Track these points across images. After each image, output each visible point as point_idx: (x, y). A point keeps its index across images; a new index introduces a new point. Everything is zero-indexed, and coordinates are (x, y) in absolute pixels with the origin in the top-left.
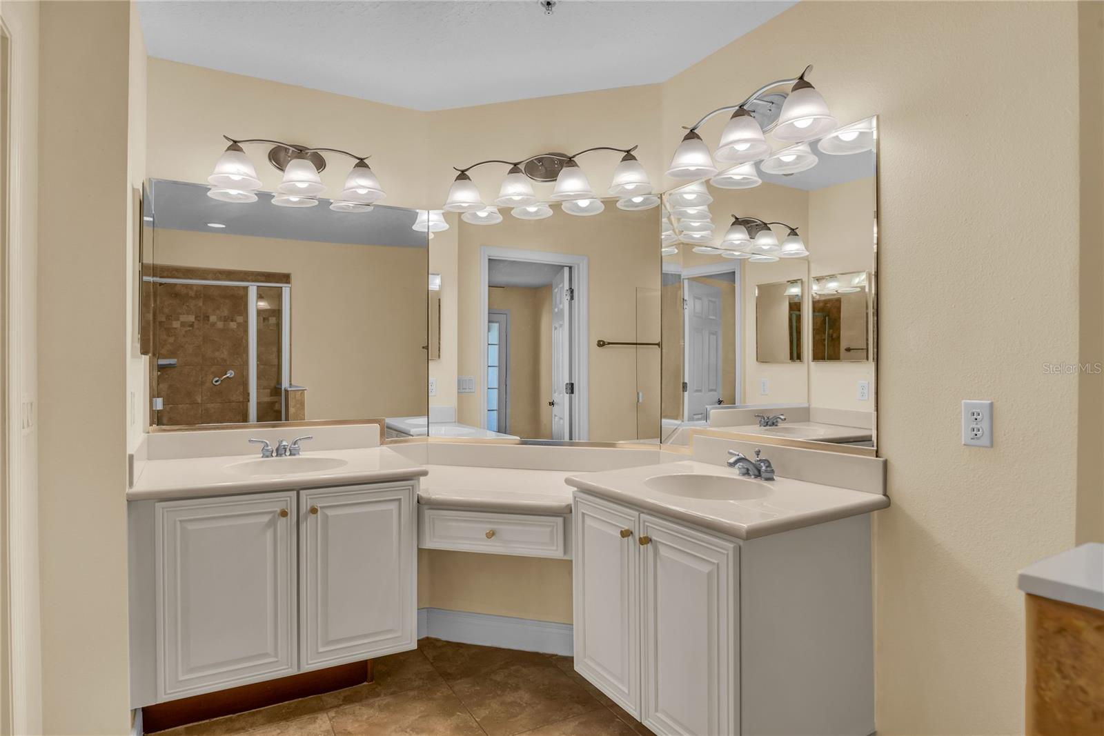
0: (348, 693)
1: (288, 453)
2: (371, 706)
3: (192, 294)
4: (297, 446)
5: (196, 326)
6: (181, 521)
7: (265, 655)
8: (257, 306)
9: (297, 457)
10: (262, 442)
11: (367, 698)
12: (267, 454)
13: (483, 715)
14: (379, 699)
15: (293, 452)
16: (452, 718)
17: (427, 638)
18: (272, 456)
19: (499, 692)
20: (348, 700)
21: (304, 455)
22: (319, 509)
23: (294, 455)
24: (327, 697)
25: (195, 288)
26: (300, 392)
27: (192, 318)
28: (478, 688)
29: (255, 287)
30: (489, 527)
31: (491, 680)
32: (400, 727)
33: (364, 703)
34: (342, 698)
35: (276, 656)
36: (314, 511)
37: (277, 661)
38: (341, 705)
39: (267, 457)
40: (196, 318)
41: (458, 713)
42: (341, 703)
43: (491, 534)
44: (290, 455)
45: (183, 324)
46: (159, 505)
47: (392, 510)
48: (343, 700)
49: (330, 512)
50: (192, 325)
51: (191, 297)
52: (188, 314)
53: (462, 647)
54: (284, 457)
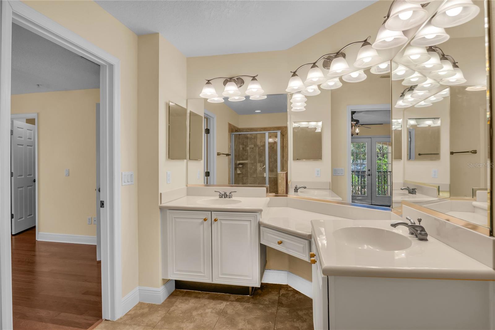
0: (240, 297)
1: (228, 197)
2: (243, 306)
3: (253, 137)
4: (231, 194)
5: (254, 149)
6: (175, 218)
7: (200, 272)
8: (268, 141)
9: (231, 199)
10: (219, 192)
11: (244, 302)
12: (221, 196)
13: (280, 327)
14: (247, 304)
15: (230, 197)
16: (266, 323)
17: (287, 285)
18: (222, 198)
19: (295, 320)
20: (237, 300)
21: (234, 198)
22: (219, 220)
23: (230, 198)
24: (233, 297)
25: (254, 135)
26: (283, 174)
27: (253, 146)
28: (288, 315)
29: (268, 133)
30: (280, 239)
31: (297, 313)
32: (245, 319)
33: (242, 303)
34: (236, 298)
35: (204, 274)
36: (216, 220)
37: (204, 276)
38: (234, 301)
39: (221, 198)
40: (254, 146)
41: (270, 322)
42: (234, 300)
43: (280, 243)
44: (229, 198)
45: (250, 148)
46: (168, 211)
47: (247, 224)
48: (236, 300)
49: (223, 222)
50: (253, 149)
51: (253, 138)
52: (252, 144)
53: (297, 293)
54: (226, 199)
